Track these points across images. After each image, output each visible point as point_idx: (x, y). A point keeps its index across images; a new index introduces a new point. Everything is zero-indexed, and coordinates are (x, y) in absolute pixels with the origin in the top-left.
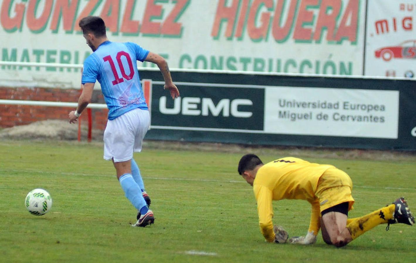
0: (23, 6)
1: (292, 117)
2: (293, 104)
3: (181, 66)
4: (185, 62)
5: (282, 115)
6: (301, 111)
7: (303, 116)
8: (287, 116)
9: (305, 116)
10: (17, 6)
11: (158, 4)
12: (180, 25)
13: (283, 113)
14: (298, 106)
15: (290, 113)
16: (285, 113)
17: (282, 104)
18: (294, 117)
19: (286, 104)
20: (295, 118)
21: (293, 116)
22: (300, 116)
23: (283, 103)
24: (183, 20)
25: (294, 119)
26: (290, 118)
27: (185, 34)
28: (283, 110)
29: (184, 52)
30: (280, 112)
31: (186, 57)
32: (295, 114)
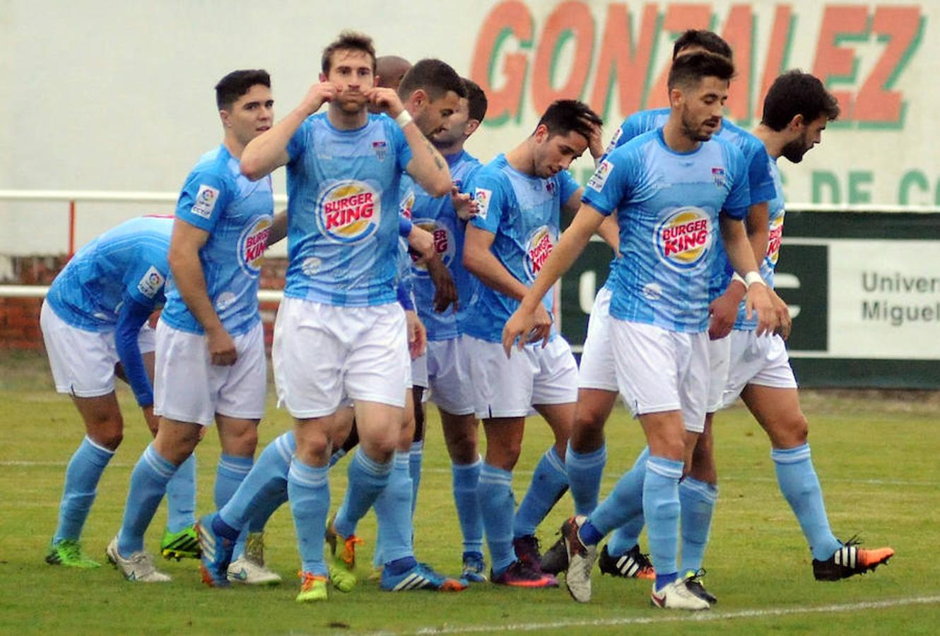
0: (522, 59)
1: (892, 315)
2: (894, 283)
3: (903, 199)
4: (914, 189)
5: (870, 310)
6: (914, 300)
7: (920, 313)
8: (882, 313)
9: (924, 311)
10: (509, 58)
11: (845, 45)
12: (897, 96)
13: (871, 306)
14: (908, 288)
15: (889, 307)
16: (876, 305)
17: (870, 283)
18: (898, 316)
19: (879, 282)
20: (900, 318)
21: (897, 313)
22: (912, 313)
23: (872, 282)
24: (905, 84)
25: (898, 321)
26: (889, 319)
27: (910, 117)
28: (871, 298)
29: (908, 166)
30: (865, 305)
31: (914, 178)
32: (900, 309)
